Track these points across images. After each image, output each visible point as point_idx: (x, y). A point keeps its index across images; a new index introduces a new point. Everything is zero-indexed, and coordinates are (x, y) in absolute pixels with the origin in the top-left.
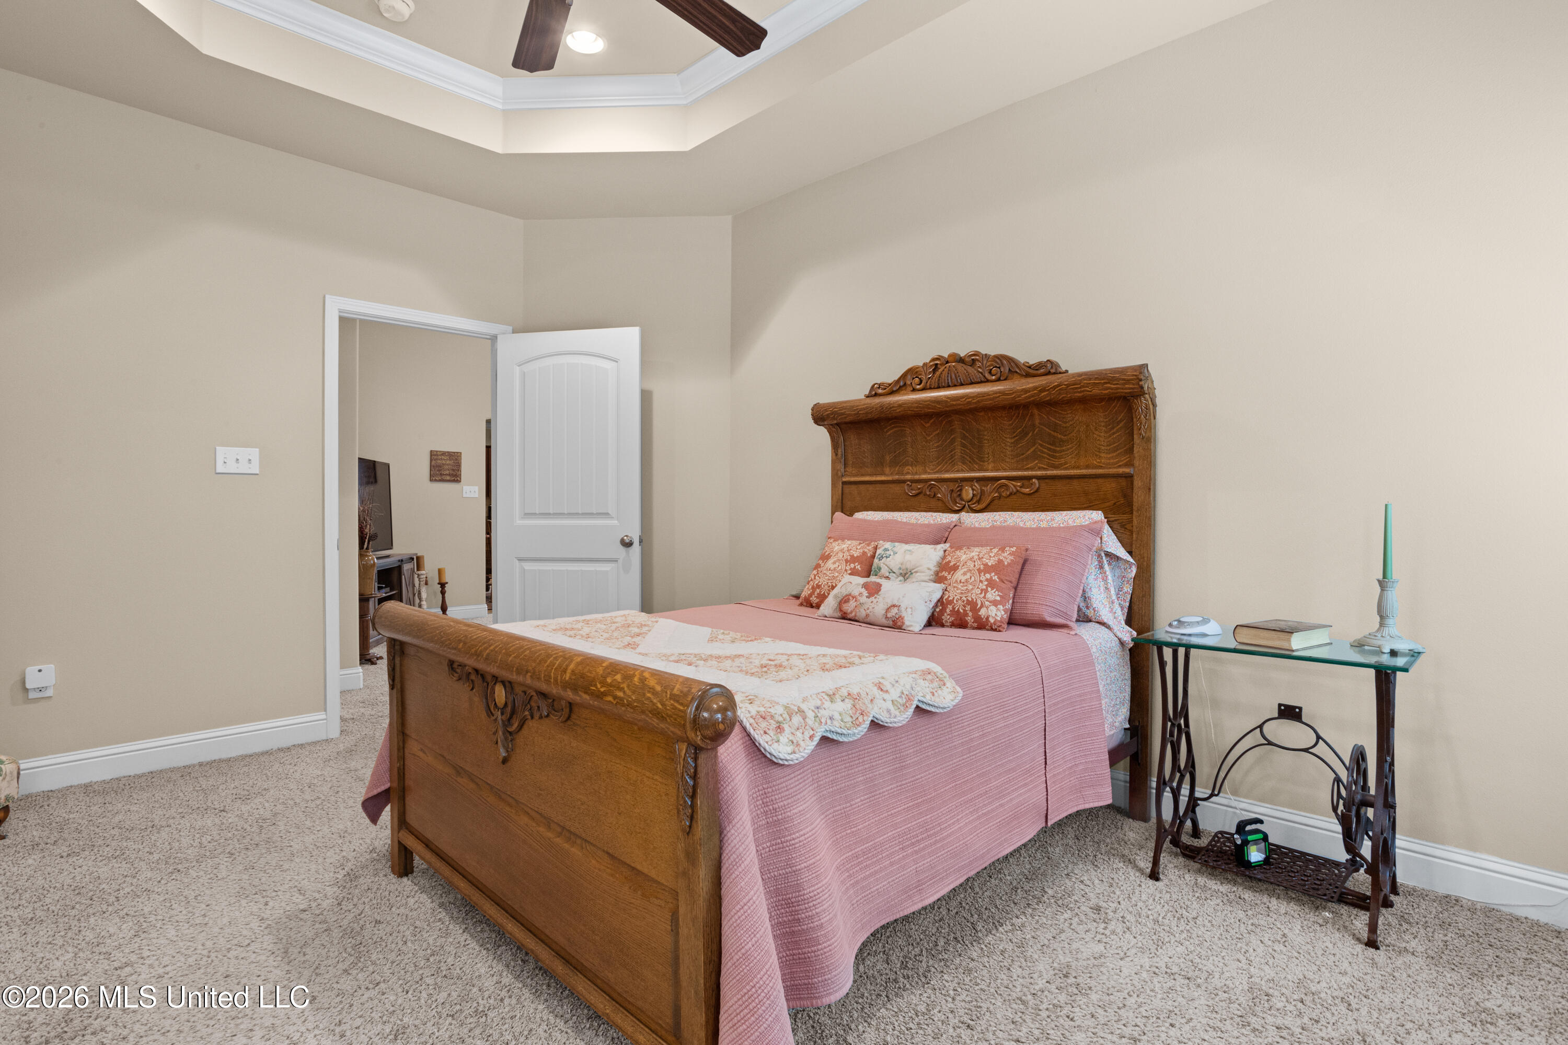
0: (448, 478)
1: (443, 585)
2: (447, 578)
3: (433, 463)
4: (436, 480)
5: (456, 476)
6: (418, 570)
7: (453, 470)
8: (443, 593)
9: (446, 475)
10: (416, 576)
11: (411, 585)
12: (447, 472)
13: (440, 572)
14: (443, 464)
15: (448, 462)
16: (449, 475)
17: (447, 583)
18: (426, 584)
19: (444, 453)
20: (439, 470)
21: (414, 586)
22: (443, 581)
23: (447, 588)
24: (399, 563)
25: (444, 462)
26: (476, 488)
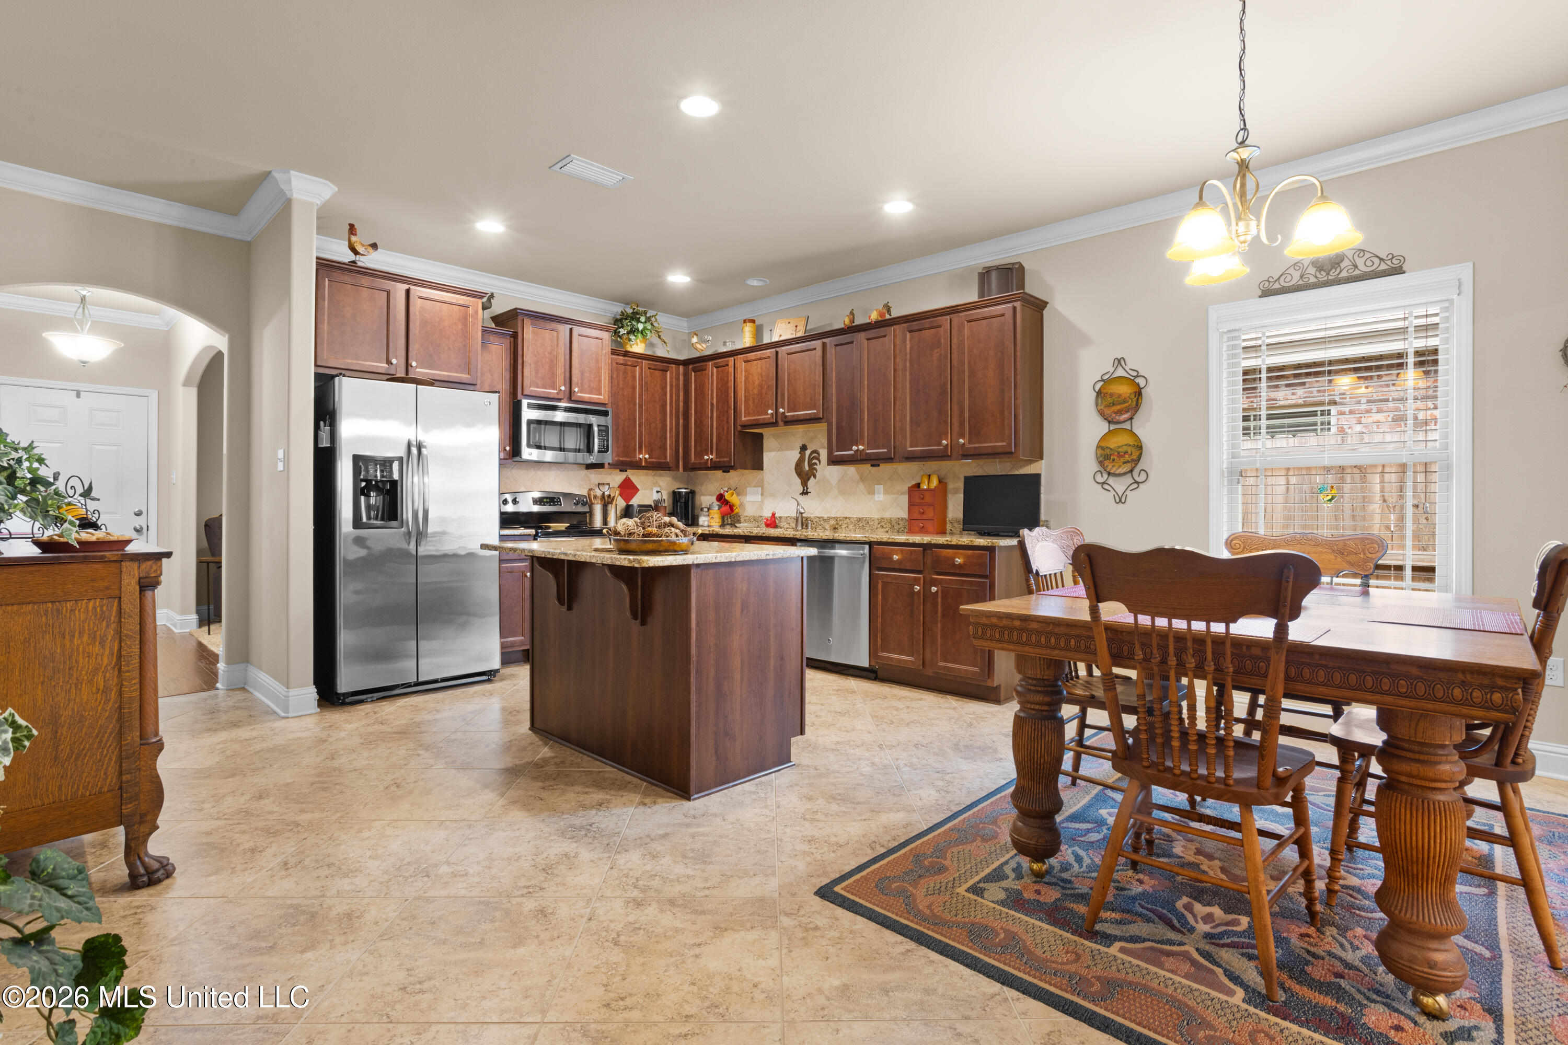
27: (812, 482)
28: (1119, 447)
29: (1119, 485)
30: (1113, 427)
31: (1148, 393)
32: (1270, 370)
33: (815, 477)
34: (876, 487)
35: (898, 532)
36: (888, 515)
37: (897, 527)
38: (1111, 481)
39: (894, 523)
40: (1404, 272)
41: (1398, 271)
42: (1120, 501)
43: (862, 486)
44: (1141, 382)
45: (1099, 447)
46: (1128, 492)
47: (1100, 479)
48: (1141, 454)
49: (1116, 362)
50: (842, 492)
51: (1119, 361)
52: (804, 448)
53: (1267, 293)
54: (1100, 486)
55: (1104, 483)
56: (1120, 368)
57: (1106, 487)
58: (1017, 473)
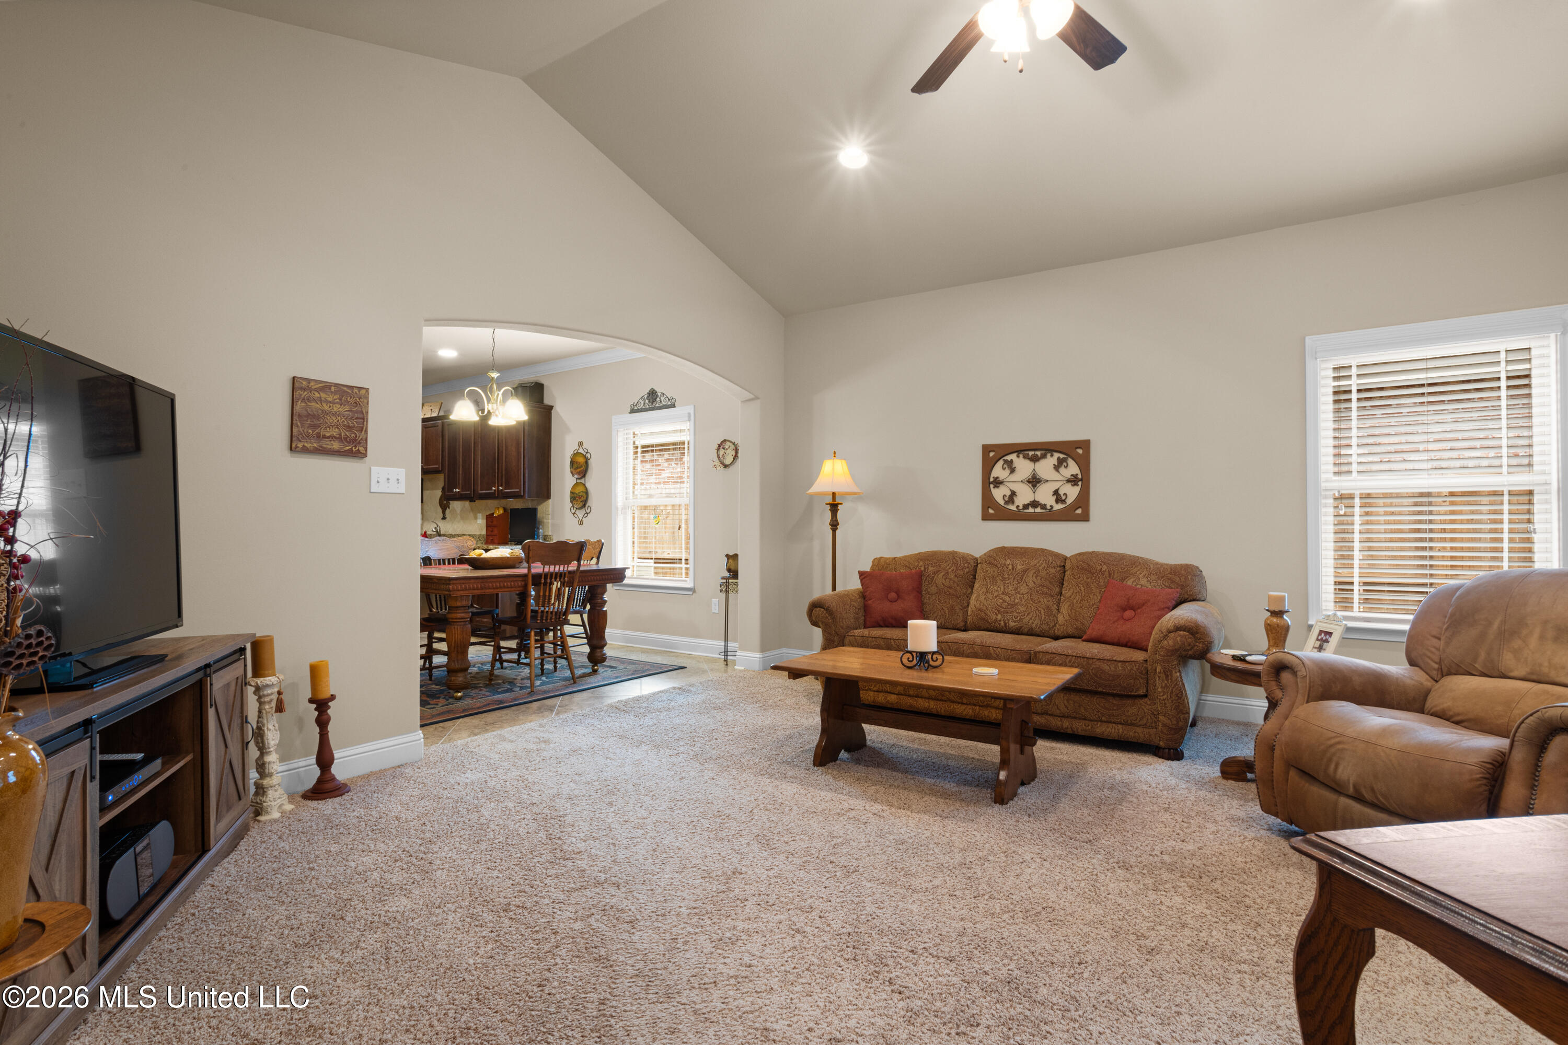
0: (336, 445)
1: (322, 705)
2: (333, 685)
3: (299, 406)
4: (305, 451)
5: (355, 441)
6: (257, 673)
7: (349, 428)
8: (322, 722)
9: (332, 437)
10: (250, 690)
11: (236, 721)
12: (335, 432)
13: (316, 672)
14: (326, 413)
15: (336, 408)
16: (340, 438)
17: (333, 697)
18: (280, 708)
19: (326, 387)
20: (314, 427)
21: (244, 720)
22: (324, 695)
23: (333, 710)
24: (200, 675)
25: (326, 407)
26: (401, 473)
27: (448, 511)
28: (579, 493)
29: (580, 513)
30: (577, 481)
31: (592, 463)
32: (643, 447)
33: (447, 507)
38: (577, 512)
41: (673, 406)
42: (581, 523)
43: (472, 514)
44: (588, 455)
45: (572, 493)
46: (583, 519)
47: (571, 509)
48: (588, 497)
50: (463, 518)
51: (580, 443)
53: (633, 411)
54: (571, 512)
55: (574, 513)
56: (580, 448)
57: (575, 515)
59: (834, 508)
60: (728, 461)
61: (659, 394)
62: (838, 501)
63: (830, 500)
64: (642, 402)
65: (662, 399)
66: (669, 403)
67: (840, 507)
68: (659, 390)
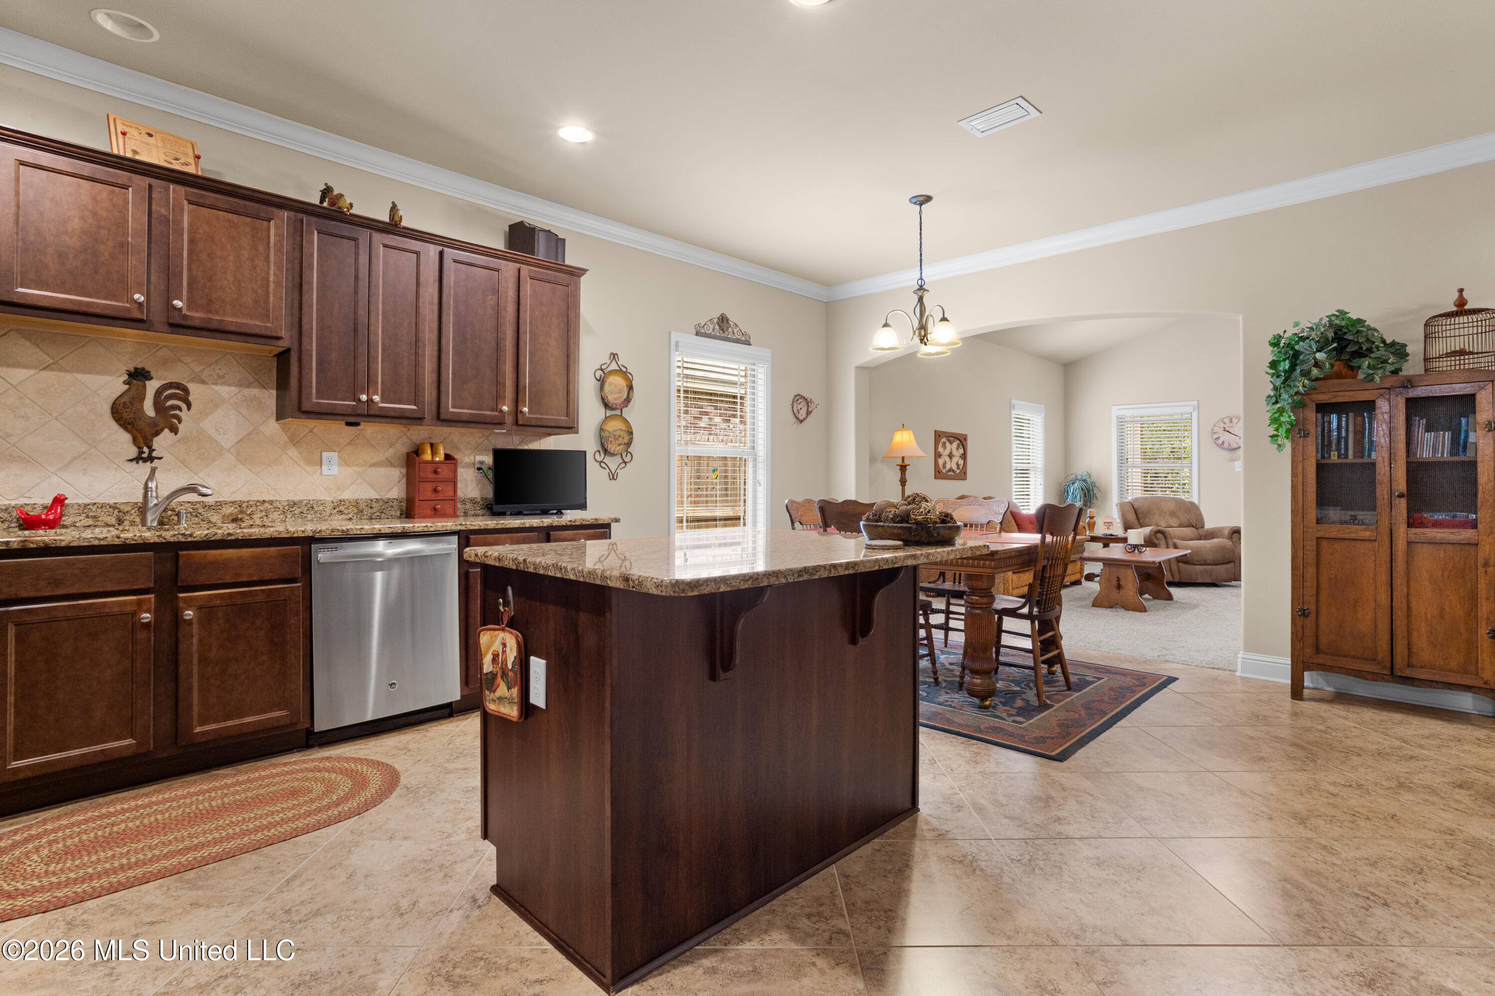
27: (163, 442)
28: (614, 431)
29: (613, 464)
30: (609, 413)
31: (637, 386)
33: (174, 430)
34: (325, 455)
35: (371, 519)
36: (348, 495)
37: (367, 512)
38: (607, 460)
39: (362, 506)
40: (750, 345)
41: (747, 343)
42: (613, 478)
43: (293, 452)
45: (600, 429)
46: (618, 471)
47: (599, 458)
48: (632, 439)
49: (612, 356)
51: (614, 355)
52: (138, 376)
53: (698, 333)
54: (598, 464)
55: (601, 462)
56: (614, 362)
57: (603, 465)
58: (526, 447)
59: (903, 468)
60: (802, 414)
61: (732, 324)
62: (906, 462)
63: (900, 462)
64: (712, 327)
65: (735, 331)
66: (743, 339)
67: (908, 467)
68: (732, 318)
